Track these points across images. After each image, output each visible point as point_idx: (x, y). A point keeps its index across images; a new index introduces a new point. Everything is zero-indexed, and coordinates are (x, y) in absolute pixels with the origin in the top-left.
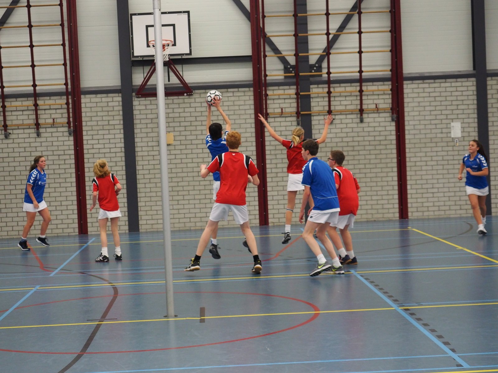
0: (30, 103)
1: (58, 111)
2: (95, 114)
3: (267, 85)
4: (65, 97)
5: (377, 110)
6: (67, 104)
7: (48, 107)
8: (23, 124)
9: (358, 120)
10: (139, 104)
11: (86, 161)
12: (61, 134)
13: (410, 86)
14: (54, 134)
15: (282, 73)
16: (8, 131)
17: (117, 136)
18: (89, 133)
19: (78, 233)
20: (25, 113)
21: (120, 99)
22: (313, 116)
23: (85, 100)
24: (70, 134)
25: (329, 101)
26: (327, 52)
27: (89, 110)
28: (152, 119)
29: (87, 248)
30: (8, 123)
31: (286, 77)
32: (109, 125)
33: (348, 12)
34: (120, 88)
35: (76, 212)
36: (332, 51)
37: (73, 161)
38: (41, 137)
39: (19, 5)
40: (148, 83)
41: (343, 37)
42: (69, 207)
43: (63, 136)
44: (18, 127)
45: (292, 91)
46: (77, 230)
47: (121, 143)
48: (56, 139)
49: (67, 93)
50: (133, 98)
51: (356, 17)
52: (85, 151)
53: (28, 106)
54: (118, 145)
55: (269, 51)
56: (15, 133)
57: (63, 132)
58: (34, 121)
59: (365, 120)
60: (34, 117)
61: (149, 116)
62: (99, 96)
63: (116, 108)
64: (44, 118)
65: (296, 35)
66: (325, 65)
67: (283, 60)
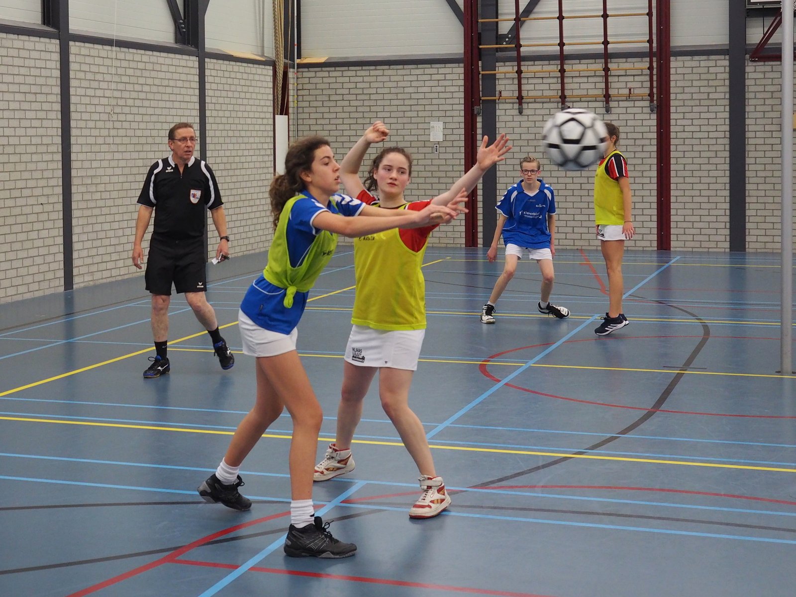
0: (599, 66)
1: (637, 78)
2: (689, 84)
4: (648, 59)
6: (651, 68)
7: (623, 73)
8: (587, 95)
10: (754, 71)
11: (672, 148)
12: (639, 110)
14: (629, 110)
16: (566, 104)
17: (719, 115)
18: (679, 109)
19: (656, 249)
20: (591, 80)
21: (727, 63)
23: (675, 64)
24: (652, 110)
27: (680, 77)
28: (772, 92)
29: (668, 270)
30: (567, 93)
32: (708, 99)
34: (728, 48)
35: (655, 218)
37: (655, 148)
38: (611, 113)
40: (770, 42)
42: (646, 212)
43: (642, 113)
44: (581, 99)
46: (655, 244)
47: (725, 124)
48: (632, 117)
49: (650, 54)
50: (746, 61)
52: (673, 135)
53: (595, 71)
54: (720, 128)
57: (642, 107)
58: (603, 91)
60: (603, 85)
61: (768, 88)
62: (696, 58)
63: (719, 76)
64: (618, 87)
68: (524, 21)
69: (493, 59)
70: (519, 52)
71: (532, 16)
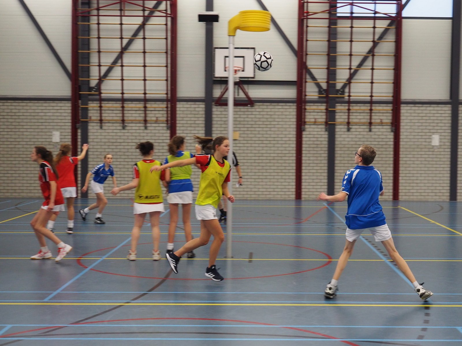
1: (160, 112)
2: (186, 116)
3: (306, 102)
4: (166, 103)
5: (381, 124)
6: (167, 107)
7: (153, 109)
8: (136, 120)
9: (368, 130)
10: (216, 110)
12: (161, 128)
13: (406, 108)
14: (156, 128)
15: (317, 94)
16: (125, 124)
18: (181, 128)
20: (137, 112)
21: (203, 106)
22: (336, 125)
23: (179, 106)
24: (168, 129)
25: (349, 116)
26: (349, 81)
27: (181, 112)
30: (125, 119)
31: (320, 97)
33: (365, 54)
34: (204, 98)
36: (352, 81)
38: (147, 130)
39: (138, 37)
40: (223, 97)
41: (361, 72)
43: (163, 130)
44: (132, 122)
45: (323, 107)
48: (157, 131)
49: (167, 100)
50: (213, 106)
51: (370, 58)
53: (139, 108)
55: (308, 79)
56: (129, 126)
57: (163, 127)
58: (143, 118)
59: (373, 130)
60: (144, 115)
62: (189, 103)
63: (200, 113)
64: (151, 116)
65: (328, 69)
66: (347, 90)
67: (318, 85)
68: (103, 81)
69: (87, 99)
70: (100, 96)
71: (108, 78)
